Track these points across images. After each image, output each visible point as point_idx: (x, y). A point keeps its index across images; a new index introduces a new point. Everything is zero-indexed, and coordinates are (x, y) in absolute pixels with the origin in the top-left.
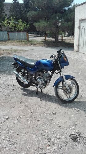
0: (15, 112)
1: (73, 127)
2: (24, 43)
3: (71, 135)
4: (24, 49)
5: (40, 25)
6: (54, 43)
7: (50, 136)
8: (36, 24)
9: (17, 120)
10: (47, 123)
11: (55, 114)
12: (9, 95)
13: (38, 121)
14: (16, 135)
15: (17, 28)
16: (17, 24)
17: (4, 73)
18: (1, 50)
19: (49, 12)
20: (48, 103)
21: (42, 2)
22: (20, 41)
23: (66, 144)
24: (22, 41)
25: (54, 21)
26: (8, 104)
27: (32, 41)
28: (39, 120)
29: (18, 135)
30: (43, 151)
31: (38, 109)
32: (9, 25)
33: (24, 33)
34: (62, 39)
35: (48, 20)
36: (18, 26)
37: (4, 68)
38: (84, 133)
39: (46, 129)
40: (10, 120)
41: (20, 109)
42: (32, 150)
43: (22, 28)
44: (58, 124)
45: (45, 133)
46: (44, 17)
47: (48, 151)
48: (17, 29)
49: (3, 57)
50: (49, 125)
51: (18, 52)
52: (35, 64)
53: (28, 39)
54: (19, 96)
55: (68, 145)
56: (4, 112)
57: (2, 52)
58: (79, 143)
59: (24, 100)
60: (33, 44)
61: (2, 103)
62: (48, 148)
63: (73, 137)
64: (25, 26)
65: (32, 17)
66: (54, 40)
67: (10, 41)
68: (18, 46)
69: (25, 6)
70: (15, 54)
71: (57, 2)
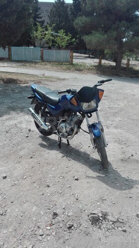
0: (19, 170)
1: (98, 203)
2: (64, 67)
3: (91, 214)
4: (62, 77)
5: (93, 39)
6: (113, 70)
7: (58, 211)
8: (86, 38)
9: (17, 182)
10: (60, 192)
11: (77, 180)
12: (18, 144)
13: (48, 186)
14: (9, 203)
15: (56, 43)
16: (57, 36)
17: (22, 111)
18: (28, 75)
19: (108, 19)
20: (73, 162)
21: (99, 3)
22: (59, 64)
23: (79, 226)
24: (62, 64)
25: (115, 34)
26: (13, 156)
27: (77, 65)
28: (51, 185)
29: (12, 202)
30: (41, 230)
31: (53, 169)
32: (43, 38)
33: (67, 51)
34: (128, 64)
35: (106, 32)
36: (58, 40)
37: (24, 103)
38: (112, 215)
39: (55, 199)
40: (8, 179)
41: (27, 166)
42: (25, 227)
43: (64, 44)
44: (76, 195)
45: (52, 206)
46: (101, 28)
47: (48, 232)
48: (57, 45)
49: (27, 87)
50: (62, 194)
51: (52, 81)
52: (59, 99)
53: (72, 61)
54: (33, 147)
55: (81, 228)
56: (3, 168)
57: (27, 79)
58: (100, 228)
59: (37, 153)
60: (79, 69)
61: (4, 155)
62: (49, 228)
63: (93, 218)
64: (68, 40)
65: (82, 27)
66: (114, 64)
67: (43, 63)
68: (54, 72)
69: (75, 8)
70: (46, 83)
71: (122, 3)
